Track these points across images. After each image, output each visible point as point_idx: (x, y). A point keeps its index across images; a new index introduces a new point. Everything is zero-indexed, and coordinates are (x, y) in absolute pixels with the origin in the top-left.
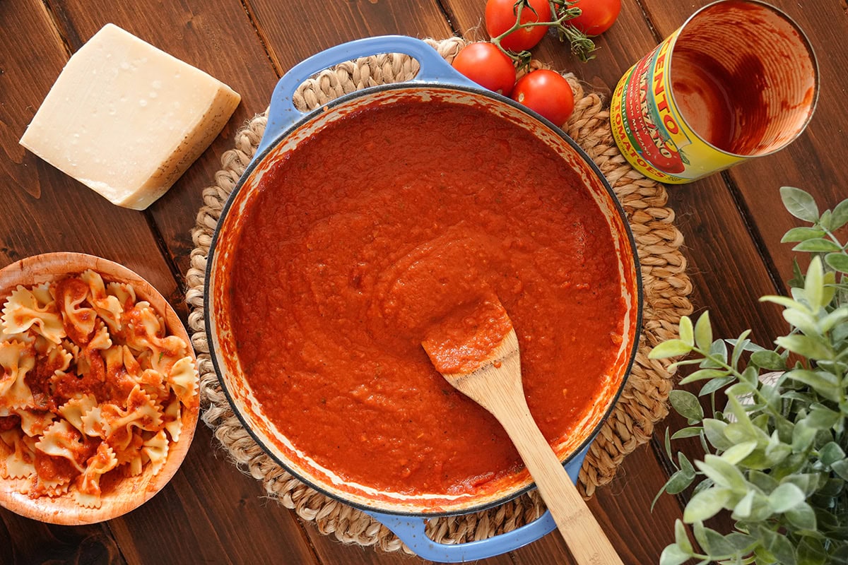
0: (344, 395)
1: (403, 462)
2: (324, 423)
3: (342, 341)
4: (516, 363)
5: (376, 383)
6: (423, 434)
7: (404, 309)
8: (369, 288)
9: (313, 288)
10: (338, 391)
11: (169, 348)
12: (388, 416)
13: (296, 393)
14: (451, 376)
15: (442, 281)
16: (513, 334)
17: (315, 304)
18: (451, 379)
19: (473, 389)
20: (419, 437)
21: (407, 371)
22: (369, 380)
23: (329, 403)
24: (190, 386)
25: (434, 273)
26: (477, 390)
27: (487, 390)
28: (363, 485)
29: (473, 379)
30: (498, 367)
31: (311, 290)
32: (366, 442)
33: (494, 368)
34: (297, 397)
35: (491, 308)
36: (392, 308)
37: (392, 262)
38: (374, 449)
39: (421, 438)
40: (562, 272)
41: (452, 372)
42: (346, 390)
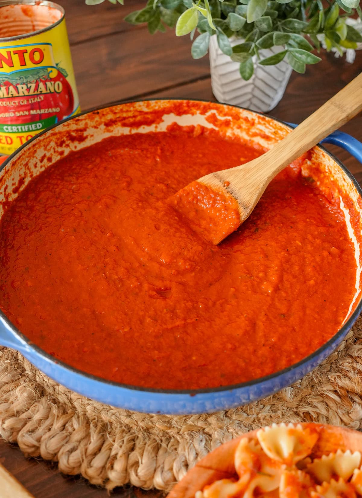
0: (273, 299)
1: (325, 253)
2: (305, 314)
3: (221, 306)
4: (224, 173)
5: (258, 277)
6: (297, 242)
7: (185, 253)
8: (168, 283)
9: (170, 327)
10: (270, 305)
11: (250, 465)
12: (286, 266)
13: (279, 339)
14: (241, 214)
15: (157, 228)
16: (200, 180)
17: (185, 326)
18: (244, 214)
19: (250, 196)
20: (300, 244)
21: (242, 257)
22: (256, 283)
23: (284, 311)
24: (292, 432)
25: (151, 234)
26: (251, 193)
27: (249, 186)
28: (356, 280)
29: (241, 198)
30: (228, 184)
31: (172, 328)
32: (314, 280)
33: (230, 185)
34: (282, 338)
35: (180, 199)
36: (185, 262)
37: (142, 265)
38: (319, 274)
39: (301, 243)
40: (149, 162)
41: (238, 214)
42: (269, 299)
